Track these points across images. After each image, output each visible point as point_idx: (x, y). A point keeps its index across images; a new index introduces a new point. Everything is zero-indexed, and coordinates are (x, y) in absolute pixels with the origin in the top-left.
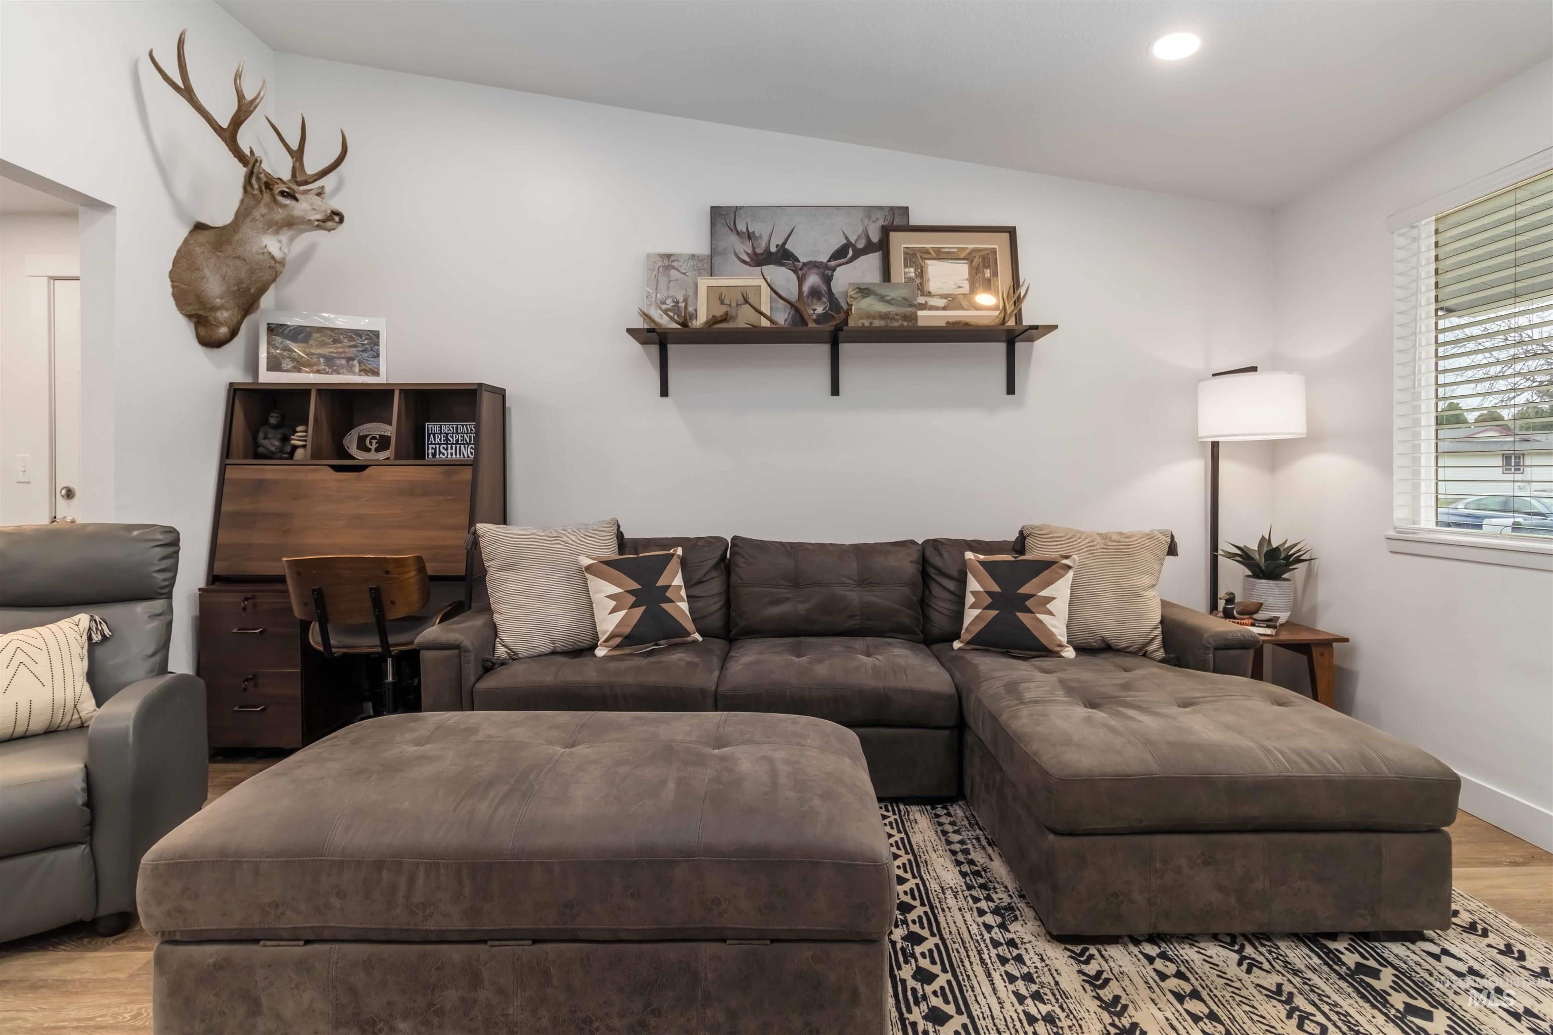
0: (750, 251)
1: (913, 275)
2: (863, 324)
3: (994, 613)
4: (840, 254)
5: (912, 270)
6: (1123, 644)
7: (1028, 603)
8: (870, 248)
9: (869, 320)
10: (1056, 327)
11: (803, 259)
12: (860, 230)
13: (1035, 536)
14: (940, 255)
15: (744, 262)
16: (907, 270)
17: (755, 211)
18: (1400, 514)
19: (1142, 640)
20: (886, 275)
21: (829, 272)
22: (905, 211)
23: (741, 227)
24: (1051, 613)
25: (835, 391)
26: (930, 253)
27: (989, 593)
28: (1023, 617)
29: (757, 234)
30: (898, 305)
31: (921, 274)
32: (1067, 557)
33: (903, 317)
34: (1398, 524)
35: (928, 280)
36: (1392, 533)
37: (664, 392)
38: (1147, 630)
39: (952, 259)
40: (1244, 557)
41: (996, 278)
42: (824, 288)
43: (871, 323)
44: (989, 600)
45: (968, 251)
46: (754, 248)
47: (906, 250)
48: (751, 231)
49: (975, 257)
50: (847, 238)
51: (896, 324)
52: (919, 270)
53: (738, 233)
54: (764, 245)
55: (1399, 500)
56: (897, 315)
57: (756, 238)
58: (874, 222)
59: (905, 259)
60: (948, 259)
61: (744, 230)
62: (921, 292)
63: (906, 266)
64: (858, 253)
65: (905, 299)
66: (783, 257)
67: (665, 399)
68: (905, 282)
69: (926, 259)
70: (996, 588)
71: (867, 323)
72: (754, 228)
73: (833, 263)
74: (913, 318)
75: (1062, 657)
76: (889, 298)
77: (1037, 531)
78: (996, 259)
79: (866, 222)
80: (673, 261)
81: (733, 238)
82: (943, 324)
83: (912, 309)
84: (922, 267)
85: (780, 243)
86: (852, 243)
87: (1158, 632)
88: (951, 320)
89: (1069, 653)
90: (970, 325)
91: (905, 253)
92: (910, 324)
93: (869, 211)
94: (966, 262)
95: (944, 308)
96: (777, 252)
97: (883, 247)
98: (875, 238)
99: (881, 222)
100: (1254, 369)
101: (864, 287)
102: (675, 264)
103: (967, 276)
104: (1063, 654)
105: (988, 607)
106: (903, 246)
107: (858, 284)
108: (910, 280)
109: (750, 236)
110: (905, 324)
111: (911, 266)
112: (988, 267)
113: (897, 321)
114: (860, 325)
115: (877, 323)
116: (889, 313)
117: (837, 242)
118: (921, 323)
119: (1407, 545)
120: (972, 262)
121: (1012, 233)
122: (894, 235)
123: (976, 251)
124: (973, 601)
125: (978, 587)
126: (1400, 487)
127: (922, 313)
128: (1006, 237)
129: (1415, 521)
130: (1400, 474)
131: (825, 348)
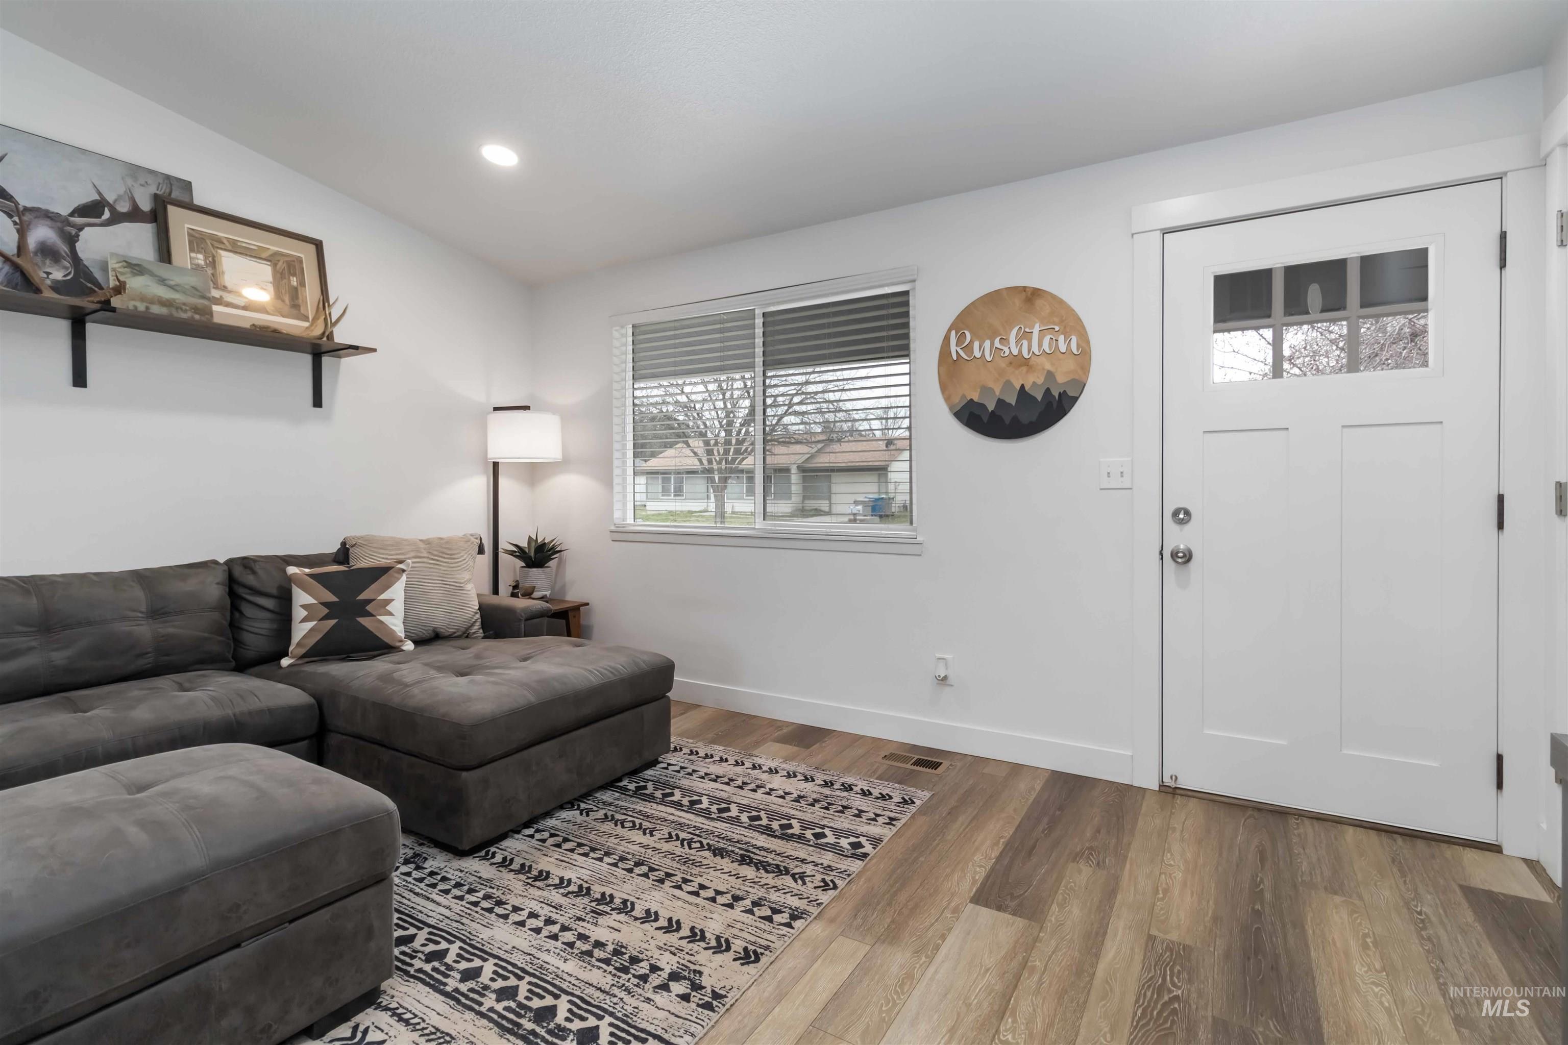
1: (202, 262)
2: (136, 308)
3: (332, 622)
4: (89, 211)
5: (200, 256)
6: (450, 631)
7: (369, 608)
8: (135, 215)
9: (145, 304)
10: (374, 350)
13: (361, 546)
14: (236, 248)
16: (193, 255)
18: (617, 515)
19: (466, 625)
20: (165, 254)
21: (72, 230)
22: (185, 184)
24: (391, 614)
25: (80, 382)
26: (223, 243)
27: (325, 604)
28: (364, 621)
30: (184, 293)
31: (213, 263)
32: (401, 562)
33: (193, 309)
34: (616, 521)
35: (223, 273)
36: (613, 528)
38: (470, 615)
39: (251, 256)
40: (520, 552)
41: (303, 289)
42: (64, 248)
43: (147, 308)
44: (327, 610)
45: (269, 253)
47: (191, 231)
49: (279, 261)
50: (100, 194)
51: (184, 316)
52: (210, 259)
55: (617, 506)
56: (184, 304)
58: (142, 185)
59: (190, 242)
60: (246, 255)
62: (214, 284)
63: (191, 250)
64: (117, 218)
65: (194, 288)
68: (192, 269)
69: (218, 248)
70: (332, 598)
71: (141, 307)
73: (77, 220)
75: (403, 651)
76: (172, 283)
77: (364, 540)
78: (303, 268)
79: (130, 182)
82: (247, 325)
83: (206, 302)
84: (214, 257)
86: (108, 203)
87: (478, 616)
88: (257, 323)
89: (409, 646)
90: (279, 332)
91: (189, 235)
92: (203, 319)
93: (135, 170)
94: (269, 263)
98: (146, 205)
99: (153, 189)
100: (526, 408)
101: (134, 262)
103: (270, 279)
104: (404, 648)
105: (326, 617)
106: (187, 226)
107: (123, 256)
108: (197, 268)
110: (197, 317)
111: (199, 252)
112: (294, 275)
113: (185, 311)
114: (131, 307)
115: (156, 309)
116: (174, 300)
117: (84, 195)
118: (217, 320)
119: (621, 535)
120: (274, 266)
121: (318, 245)
122: (172, 210)
123: (276, 254)
124: (304, 613)
125: (310, 600)
126: (617, 497)
127: (216, 308)
128: (312, 248)
129: (624, 519)
130: (617, 488)
131: (63, 325)
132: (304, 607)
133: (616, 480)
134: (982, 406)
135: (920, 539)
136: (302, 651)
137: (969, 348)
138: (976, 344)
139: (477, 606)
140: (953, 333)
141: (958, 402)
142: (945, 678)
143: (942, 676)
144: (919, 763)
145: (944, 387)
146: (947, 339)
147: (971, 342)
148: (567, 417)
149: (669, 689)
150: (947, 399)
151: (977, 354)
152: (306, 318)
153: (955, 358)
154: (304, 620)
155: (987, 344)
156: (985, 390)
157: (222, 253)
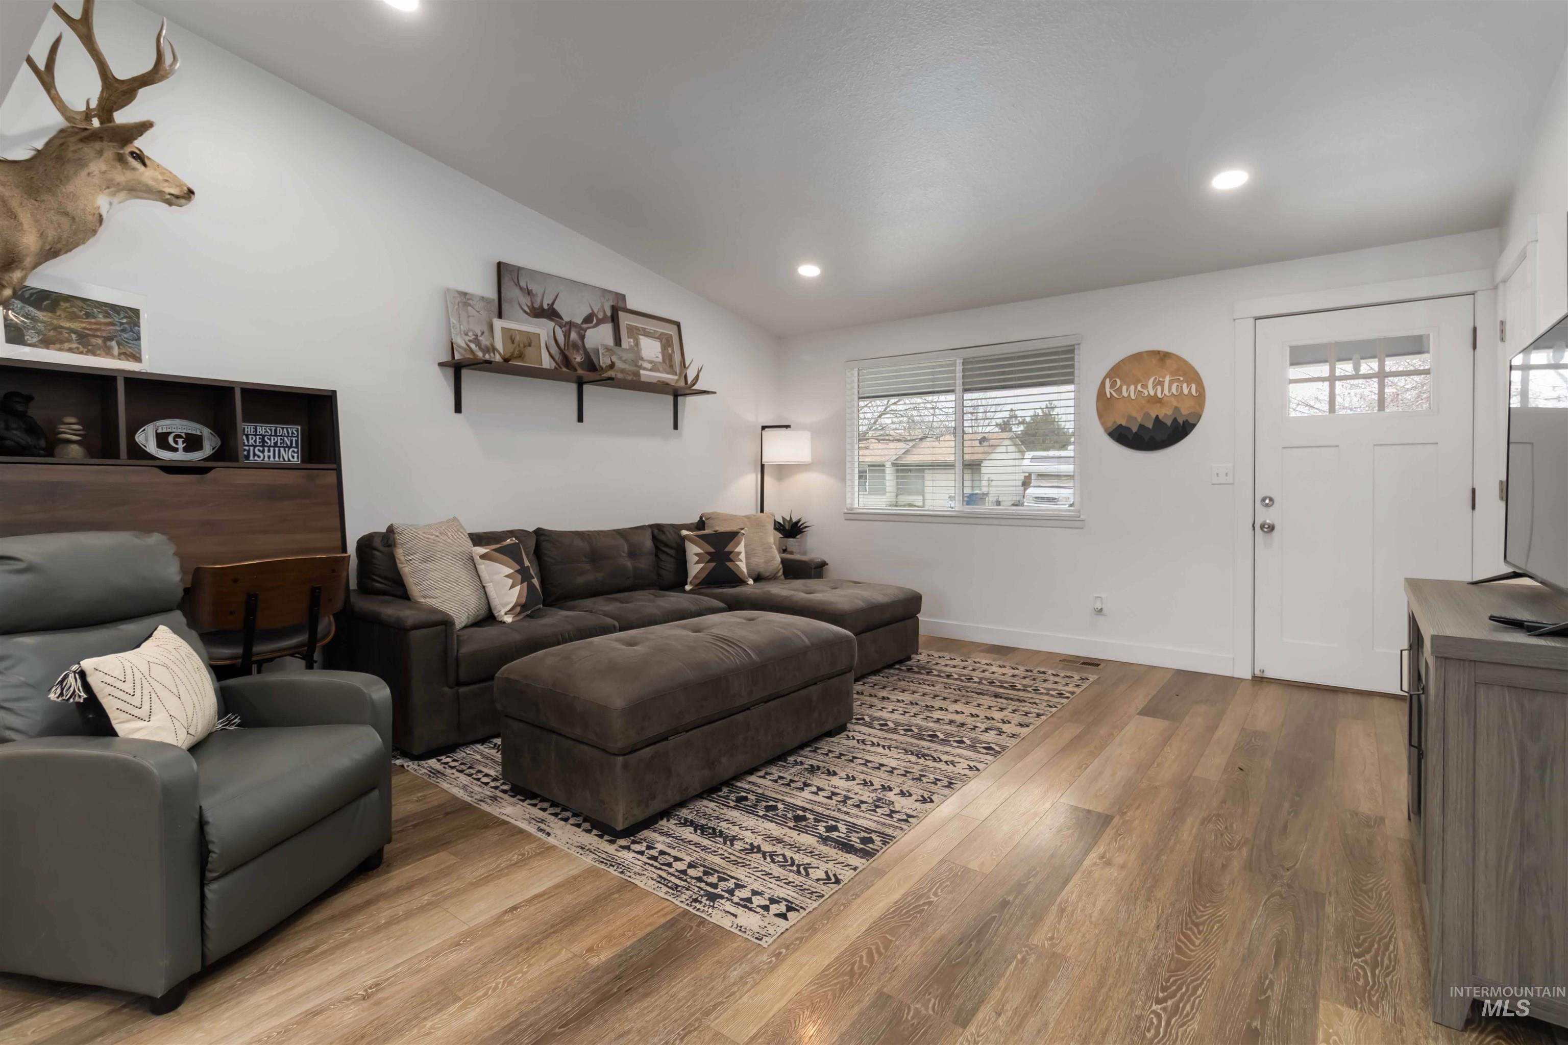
0: (529, 304)
1: (632, 344)
3: (713, 564)
4: (588, 319)
5: (632, 340)
6: (767, 574)
7: (729, 556)
8: (605, 319)
10: (715, 393)
11: (566, 319)
12: (599, 306)
13: (713, 519)
14: (647, 334)
15: (525, 312)
16: (630, 340)
17: (532, 273)
18: (848, 501)
19: (776, 571)
20: (618, 341)
21: (582, 332)
22: (623, 297)
23: (523, 284)
24: (741, 561)
25: (580, 419)
26: (641, 331)
27: (708, 553)
28: (728, 564)
29: (534, 292)
30: (629, 364)
31: (637, 344)
32: (742, 529)
33: (633, 373)
34: (848, 506)
35: (641, 349)
36: (846, 511)
37: (458, 409)
38: (777, 565)
39: (651, 337)
40: (779, 527)
41: (674, 355)
42: (580, 343)
43: (616, 375)
44: (709, 557)
45: (659, 333)
46: (532, 303)
47: (628, 326)
48: (530, 288)
49: (662, 338)
50: (592, 309)
51: (630, 378)
52: (636, 342)
53: (521, 288)
54: (539, 302)
55: (848, 495)
56: (630, 371)
57: (533, 295)
58: (608, 301)
59: (628, 332)
60: (649, 336)
61: (525, 287)
62: (639, 357)
63: (628, 337)
64: (600, 322)
65: (633, 361)
66: (551, 314)
67: (458, 415)
68: (629, 348)
69: (639, 334)
70: (712, 550)
72: (532, 286)
73: (585, 326)
74: (638, 375)
75: (749, 584)
76: (623, 358)
77: (713, 516)
78: (673, 342)
79: (602, 300)
80: (469, 299)
81: (517, 291)
82: (654, 381)
83: (637, 369)
84: (637, 340)
85: (550, 303)
86: (595, 313)
87: (781, 566)
88: (656, 379)
89: (751, 582)
91: (627, 328)
92: (637, 379)
93: (605, 292)
94: (659, 340)
95: (651, 370)
96: (549, 309)
97: (614, 319)
98: (610, 313)
99: (611, 303)
100: (787, 427)
101: (608, 347)
102: (470, 302)
103: (660, 349)
104: (748, 582)
105: (709, 562)
106: (626, 323)
107: (601, 344)
108: (631, 348)
109: (529, 293)
110: (634, 378)
111: (631, 338)
112: (669, 346)
113: (629, 375)
115: (619, 375)
116: (626, 369)
117: (586, 312)
118: (643, 379)
119: (852, 516)
120: (661, 342)
121: (678, 325)
122: (621, 314)
123: (662, 334)
124: (697, 558)
125: (699, 551)
126: (848, 489)
127: (642, 372)
128: (675, 327)
129: (852, 504)
130: (848, 483)
131: (574, 387)
132: (696, 554)
133: (848, 477)
134: (1128, 429)
135: (1082, 517)
136: (697, 581)
137: (1119, 391)
138: (1124, 388)
139: (780, 560)
140: (1108, 380)
141: (1110, 424)
142: (1101, 609)
143: (1099, 608)
144: (1084, 663)
145: (1100, 416)
146: (1103, 384)
147: (1121, 387)
148: (816, 432)
149: (919, 612)
150: (1103, 424)
151: (1125, 394)
152: (675, 374)
153: (1109, 396)
154: (698, 562)
155: (1132, 387)
156: (1130, 418)
157: (641, 337)
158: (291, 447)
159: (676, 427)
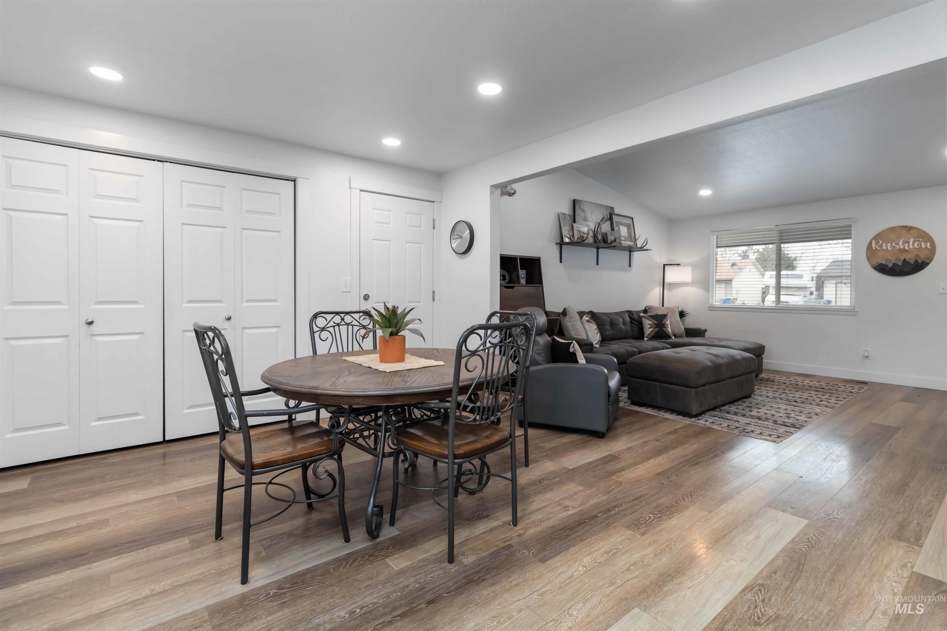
0: (584, 216)
1: (618, 230)
3: (657, 329)
6: (679, 334)
7: (664, 326)
8: (608, 219)
10: (651, 250)
12: (606, 213)
13: (652, 309)
14: (623, 224)
15: (583, 219)
17: (585, 202)
18: (710, 301)
19: (682, 333)
20: (613, 229)
21: (601, 226)
22: (613, 208)
23: (582, 208)
24: (669, 328)
25: (597, 264)
26: (621, 223)
27: (654, 324)
28: (663, 329)
32: (668, 313)
34: (710, 303)
35: (621, 231)
36: (709, 306)
37: (561, 262)
39: (624, 226)
41: (632, 233)
43: (611, 243)
44: (655, 326)
50: (604, 215)
52: (618, 228)
54: (587, 214)
55: (711, 298)
56: (617, 241)
59: (616, 224)
62: (621, 235)
63: (616, 227)
64: (606, 221)
65: (618, 237)
66: (591, 219)
67: (560, 264)
70: (656, 322)
72: (585, 208)
73: (601, 223)
77: (651, 307)
78: (631, 227)
79: (606, 210)
81: (581, 211)
83: (620, 241)
86: (605, 217)
87: (684, 331)
88: (626, 244)
89: (673, 338)
91: (615, 222)
92: (621, 245)
93: (607, 207)
95: (625, 241)
97: (611, 219)
98: (609, 216)
99: (609, 212)
100: (679, 265)
101: (610, 232)
102: (565, 217)
103: (627, 231)
106: (615, 220)
107: (608, 230)
109: (585, 211)
112: (630, 229)
113: (618, 244)
115: (613, 243)
116: (615, 240)
117: (602, 216)
118: (623, 245)
119: (712, 308)
120: (627, 227)
121: (632, 219)
122: (614, 216)
123: (627, 224)
124: (649, 326)
125: (651, 323)
126: (711, 295)
127: (622, 242)
128: (631, 220)
129: (713, 302)
130: (711, 292)
131: (595, 250)
132: (649, 324)
133: (711, 289)
134: (886, 265)
135: (856, 310)
136: (650, 336)
137: (881, 246)
138: (884, 245)
139: (684, 329)
140: (874, 241)
141: (875, 263)
142: (868, 356)
143: (867, 355)
144: (857, 382)
145: (868, 259)
146: (871, 243)
147: (882, 244)
148: (694, 266)
149: (763, 354)
150: (870, 263)
151: (884, 247)
152: (632, 242)
153: (874, 249)
154: (650, 328)
155: (889, 245)
156: (887, 260)
157: (620, 226)
158: (523, 278)
159: (630, 266)
